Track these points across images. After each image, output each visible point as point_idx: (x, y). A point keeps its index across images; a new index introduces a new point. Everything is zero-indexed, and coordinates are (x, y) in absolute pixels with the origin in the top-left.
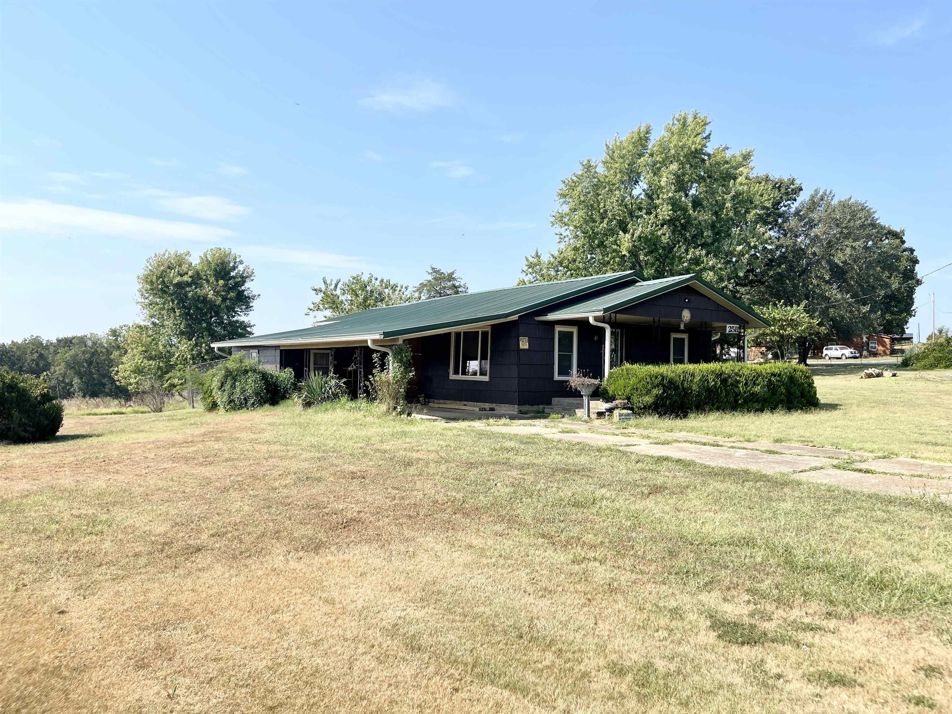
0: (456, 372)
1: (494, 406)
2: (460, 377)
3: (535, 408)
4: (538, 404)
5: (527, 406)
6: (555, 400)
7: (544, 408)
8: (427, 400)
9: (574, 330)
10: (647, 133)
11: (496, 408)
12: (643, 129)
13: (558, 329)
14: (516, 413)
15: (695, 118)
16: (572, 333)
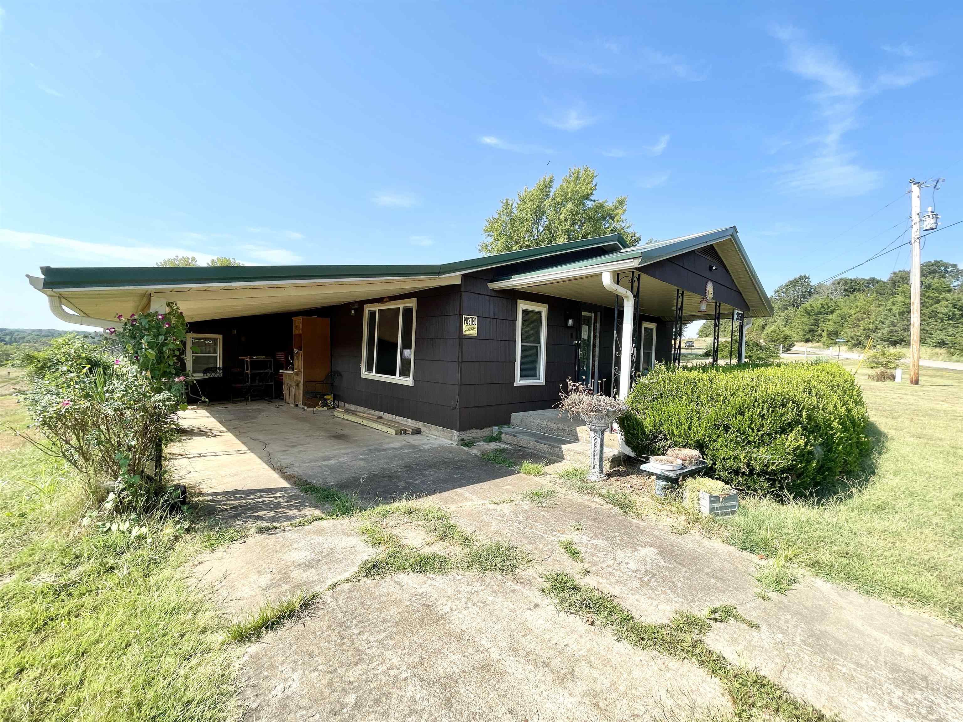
0: (370, 369)
1: (420, 425)
2: (374, 376)
3: (486, 432)
4: (490, 426)
5: (474, 431)
6: (516, 417)
7: (501, 433)
8: (336, 402)
9: (543, 309)
10: (551, 182)
11: (423, 429)
12: (548, 180)
13: (523, 305)
14: (455, 444)
15: (586, 171)
16: (540, 314)
